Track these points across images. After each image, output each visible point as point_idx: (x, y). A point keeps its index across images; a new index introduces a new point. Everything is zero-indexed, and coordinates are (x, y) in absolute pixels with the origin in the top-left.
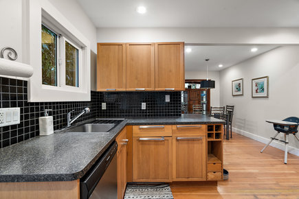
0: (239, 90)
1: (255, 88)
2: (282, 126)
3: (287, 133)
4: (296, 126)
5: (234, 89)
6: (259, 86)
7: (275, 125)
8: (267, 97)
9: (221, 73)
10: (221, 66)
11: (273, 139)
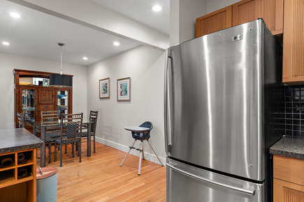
0: (106, 92)
1: (120, 90)
2: (138, 133)
3: (142, 139)
4: (149, 131)
5: (102, 90)
6: (123, 88)
7: (133, 132)
8: (129, 101)
9: (88, 68)
10: (85, 58)
11: (131, 148)
